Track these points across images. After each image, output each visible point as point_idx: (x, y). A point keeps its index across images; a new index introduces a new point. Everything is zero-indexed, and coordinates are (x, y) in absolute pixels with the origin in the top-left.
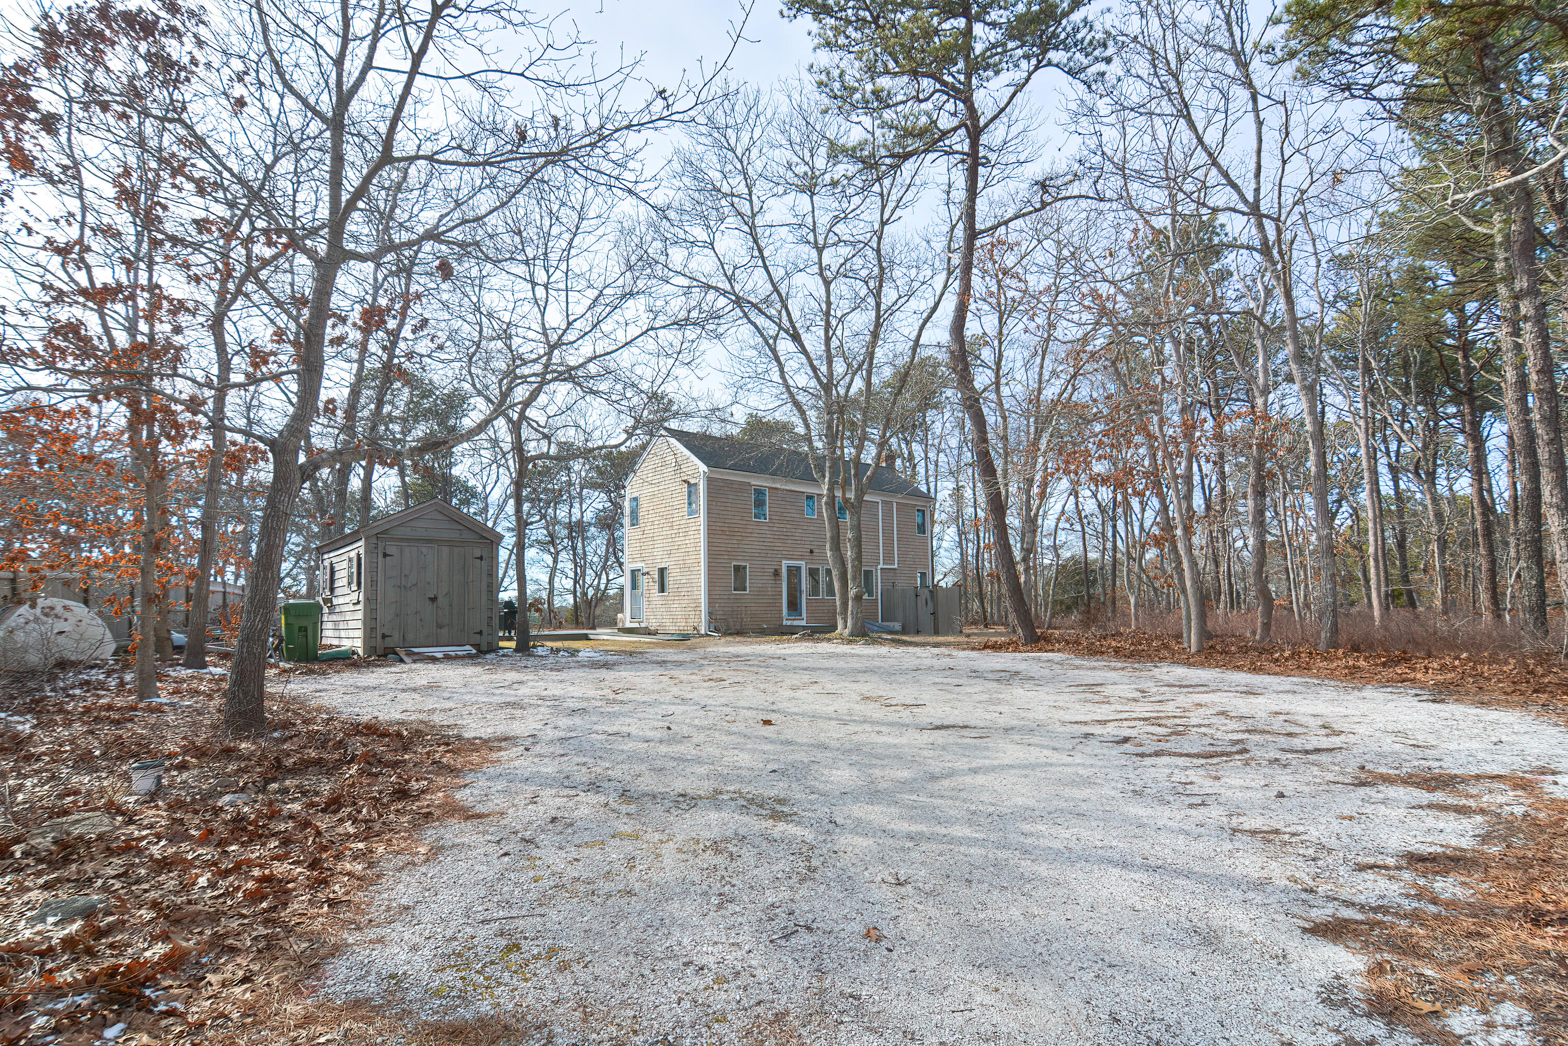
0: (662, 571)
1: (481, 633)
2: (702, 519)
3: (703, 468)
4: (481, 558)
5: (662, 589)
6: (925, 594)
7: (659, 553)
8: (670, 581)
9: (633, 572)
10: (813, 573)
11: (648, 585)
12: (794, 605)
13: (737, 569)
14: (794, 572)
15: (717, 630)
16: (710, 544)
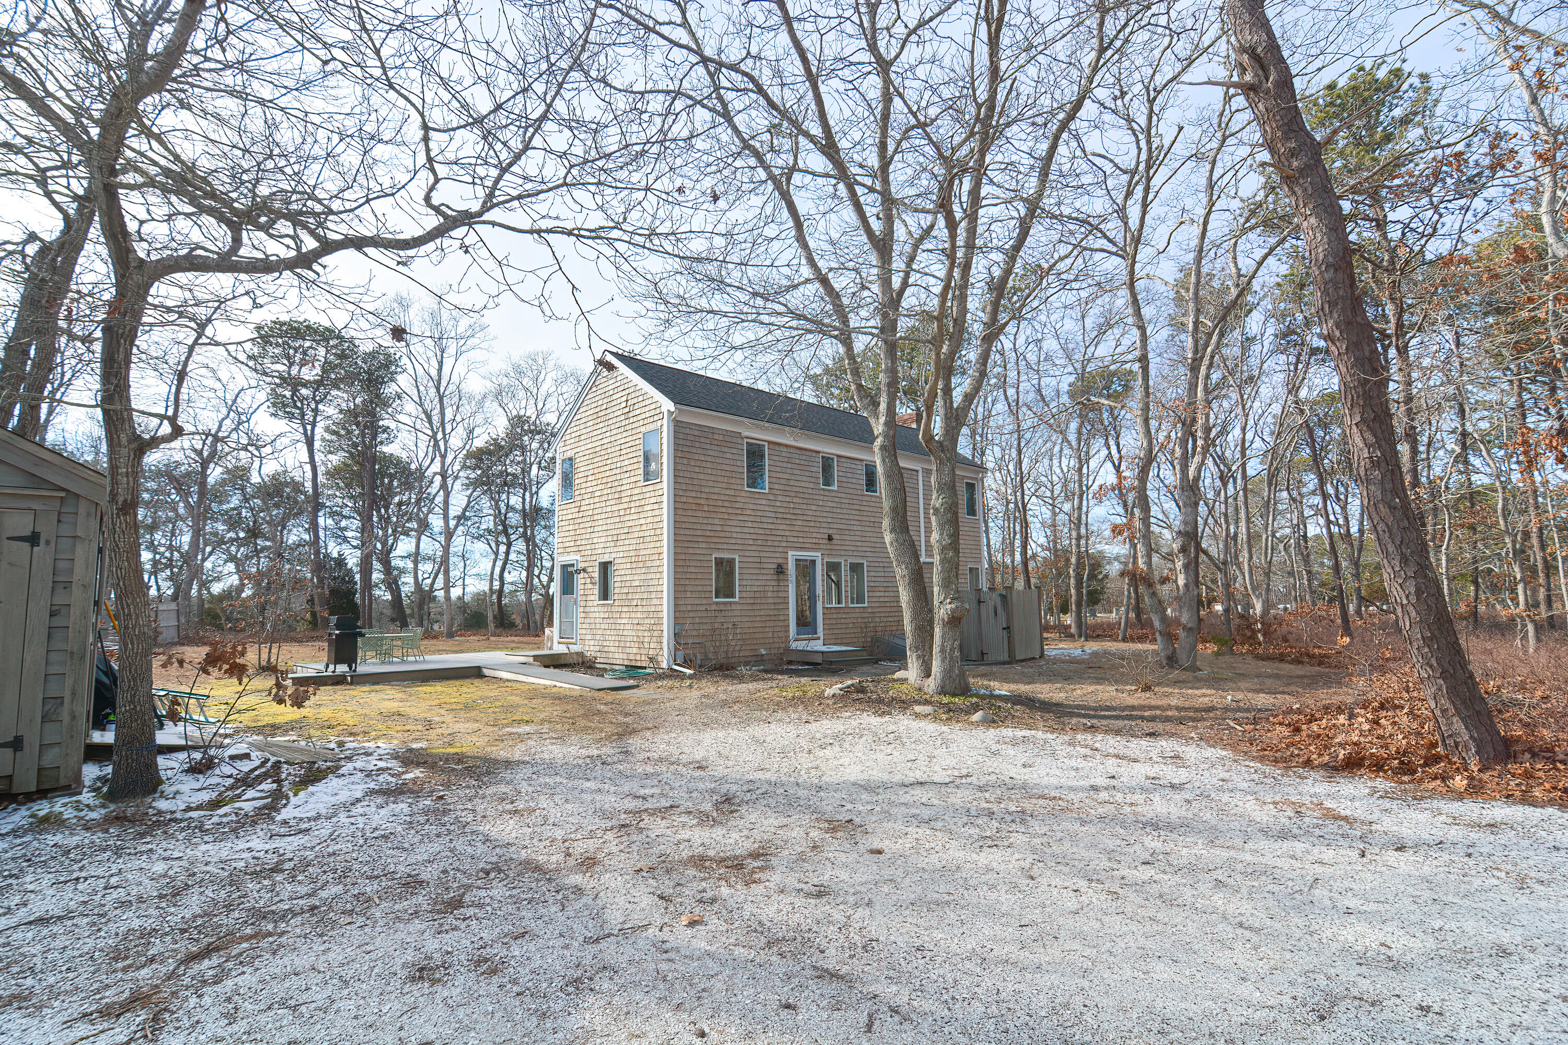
0: (605, 567)
1: (17, 744)
2: (665, 485)
3: (668, 405)
4: (33, 539)
5: (605, 594)
6: (993, 600)
7: (600, 540)
8: (616, 582)
9: (564, 567)
10: (833, 567)
11: (586, 586)
12: (806, 623)
13: (719, 562)
14: (806, 569)
15: (687, 663)
16: (678, 525)
